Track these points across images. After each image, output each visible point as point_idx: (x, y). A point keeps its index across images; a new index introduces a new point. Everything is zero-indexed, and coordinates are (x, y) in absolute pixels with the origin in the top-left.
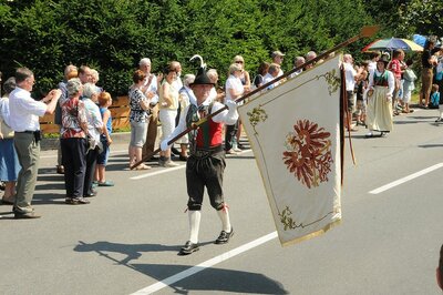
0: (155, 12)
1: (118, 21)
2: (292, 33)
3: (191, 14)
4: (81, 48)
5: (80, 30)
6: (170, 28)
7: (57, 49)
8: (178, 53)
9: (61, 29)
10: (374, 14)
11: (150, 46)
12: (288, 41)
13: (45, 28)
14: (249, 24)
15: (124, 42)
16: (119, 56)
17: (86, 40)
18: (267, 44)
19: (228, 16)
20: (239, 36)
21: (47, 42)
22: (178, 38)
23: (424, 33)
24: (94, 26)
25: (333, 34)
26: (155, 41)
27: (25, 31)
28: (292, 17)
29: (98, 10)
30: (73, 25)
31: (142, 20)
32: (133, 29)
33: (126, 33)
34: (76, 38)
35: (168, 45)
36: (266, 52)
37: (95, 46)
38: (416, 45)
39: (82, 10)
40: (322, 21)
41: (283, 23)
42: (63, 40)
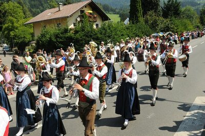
0: (104, 32)
1: (96, 34)
2: (134, 34)
3: (111, 31)
5: (88, 37)
6: (107, 35)
7: (84, 42)
10: (151, 28)
12: (133, 35)
13: (81, 38)
14: (125, 32)
19: (120, 31)
20: (122, 35)
21: (82, 40)
22: (109, 37)
23: (162, 32)
25: (143, 33)
27: (77, 39)
28: (134, 30)
29: (92, 33)
31: (101, 34)
32: (99, 36)
33: (98, 37)
38: (161, 34)
39: (88, 33)
40: (140, 31)
41: (132, 32)
42: (85, 39)
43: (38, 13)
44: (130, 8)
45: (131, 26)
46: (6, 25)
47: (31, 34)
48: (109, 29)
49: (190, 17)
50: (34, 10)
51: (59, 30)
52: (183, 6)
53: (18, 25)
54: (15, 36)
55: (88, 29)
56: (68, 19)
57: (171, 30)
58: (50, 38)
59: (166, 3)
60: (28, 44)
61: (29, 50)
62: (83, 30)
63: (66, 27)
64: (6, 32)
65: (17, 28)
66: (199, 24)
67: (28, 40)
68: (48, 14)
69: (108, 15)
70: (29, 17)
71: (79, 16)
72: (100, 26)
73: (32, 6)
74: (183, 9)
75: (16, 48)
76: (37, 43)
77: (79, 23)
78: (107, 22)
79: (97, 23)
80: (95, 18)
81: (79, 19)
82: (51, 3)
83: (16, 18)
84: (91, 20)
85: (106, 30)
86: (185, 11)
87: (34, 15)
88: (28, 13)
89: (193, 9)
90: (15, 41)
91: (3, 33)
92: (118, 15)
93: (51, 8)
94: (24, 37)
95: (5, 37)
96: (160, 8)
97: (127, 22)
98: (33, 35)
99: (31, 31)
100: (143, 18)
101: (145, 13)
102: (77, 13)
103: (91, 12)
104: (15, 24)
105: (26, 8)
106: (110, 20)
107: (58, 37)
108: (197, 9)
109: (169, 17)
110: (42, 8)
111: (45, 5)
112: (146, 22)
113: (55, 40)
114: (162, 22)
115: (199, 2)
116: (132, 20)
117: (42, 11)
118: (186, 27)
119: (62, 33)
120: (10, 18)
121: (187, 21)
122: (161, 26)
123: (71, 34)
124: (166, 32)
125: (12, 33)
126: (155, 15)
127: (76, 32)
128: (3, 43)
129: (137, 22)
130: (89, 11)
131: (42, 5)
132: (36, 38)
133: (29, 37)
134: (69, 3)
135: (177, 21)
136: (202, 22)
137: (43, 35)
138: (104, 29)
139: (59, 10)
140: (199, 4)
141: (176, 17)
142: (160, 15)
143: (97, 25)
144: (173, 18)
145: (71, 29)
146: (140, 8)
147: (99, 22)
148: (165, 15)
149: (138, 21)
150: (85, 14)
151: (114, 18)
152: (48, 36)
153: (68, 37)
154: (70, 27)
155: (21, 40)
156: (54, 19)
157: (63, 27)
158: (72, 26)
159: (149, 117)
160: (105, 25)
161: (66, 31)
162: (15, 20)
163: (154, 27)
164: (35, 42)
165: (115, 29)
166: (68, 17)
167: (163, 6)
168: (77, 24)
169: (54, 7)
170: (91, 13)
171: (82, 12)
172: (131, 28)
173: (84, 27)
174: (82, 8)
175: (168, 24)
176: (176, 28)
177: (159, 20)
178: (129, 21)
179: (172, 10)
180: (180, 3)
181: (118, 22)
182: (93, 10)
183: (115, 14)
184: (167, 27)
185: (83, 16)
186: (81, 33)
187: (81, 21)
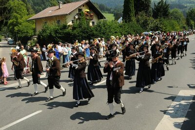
0: (99, 29)
1: (92, 31)
2: (126, 32)
3: (106, 28)
4: (85, 37)
5: (85, 33)
6: (102, 32)
9: (81, 33)
10: (142, 27)
13: (78, 34)
14: (118, 30)
15: (93, 35)
19: (113, 29)
20: (116, 32)
21: (79, 36)
22: (104, 33)
23: (152, 31)
24: (87, 32)
25: (134, 31)
26: (99, 34)
27: (75, 34)
28: (126, 28)
29: (88, 29)
30: (83, 32)
32: (95, 32)
33: (93, 33)
34: (84, 35)
35: (102, 35)
37: (87, 36)
38: (151, 33)
39: (85, 30)
40: (132, 29)
41: (124, 30)
43: (40, 11)
44: (123, 8)
45: (124, 25)
46: (11, 21)
47: (33, 29)
48: (104, 26)
49: (177, 18)
50: (36, 8)
51: (58, 26)
52: (172, 8)
53: (22, 21)
54: (19, 31)
55: (84, 25)
56: (67, 17)
57: (160, 30)
58: (50, 33)
59: (156, 4)
60: (30, 38)
61: (31, 44)
62: (80, 27)
63: (65, 24)
64: (11, 27)
65: (20, 24)
67: (30, 34)
68: (49, 12)
69: (104, 14)
70: (32, 14)
71: (77, 14)
72: (95, 24)
73: (35, 4)
74: (171, 11)
75: (20, 42)
76: (39, 38)
78: (102, 20)
79: (93, 21)
80: (91, 16)
81: (77, 17)
82: (52, 2)
83: (20, 15)
84: (88, 18)
85: (101, 27)
86: (173, 13)
87: (37, 12)
88: (31, 10)
89: (180, 11)
90: (19, 35)
91: (8, 27)
92: (113, 15)
93: (52, 6)
94: (27, 32)
95: (10, 32)
96: (151, 9)
97: (120, 21)
98: (35, 30)
99: (34, 26)
100: (134, 18)
101: (136, 14)
102: (75, 11)
103: (88, 10)
104: (19, 20)
105: (29, 6)
106: (105, 18)
107: (58, 33)
108: (184, 12)
109: (159, 17)
110: (44, 6)
111: (47, 3)
112: (138, 21)
113: (55, 36)
114: (152, 22)
115: (185, 5)
116: (125, 19)
117: (44, 9)
118: (174, 27)
119: (61, 29)
120: (15, 14)
121: (175, 22)
122: (151, 25)
123: (69, 30)
124: (155, 31)
125: (16, 28)
126: (146, 16)
127: (74, 28)
128: (8, 37)
129: (129, 21)
130: (86, 10)
131: (44, 3)
132: (37, 33)
133: (31, 32)
134: (68, 2)
135: (166, 22)
136: (188, 23)
137: (44, 31)
138: (99, 26)
139: (59, 8)
140: (186, 7)
141: (164, 18)
142: (150, 15)
143: (93, 23)
144: (162, 19)
145: (69, 26)
146: (132, 8)
147: (95, 20)
148: (155, 16)
149: (130, 20)
150: (82, 12)
151: (109, 17)
152: (48, 31)
153: (66, 33)
154: (68, 24)
155: (24, 35)
156: (54, 16)
157: (62, 23)
158: (70, 23)
159: (137, 107)
160: (100, 22)
161: (65, 27)
162: (20, 16)
163: (145, 26)
164: (36, 36)
165: (109, 27)
166: (67, 15)
167: (153, 7)
168: (75, 21)
169: (55, 5)
170: (88, 12)
171: (80, 10)
172: (123, 26)
173: (81, 24)
174: (80, 7)
175: (158, 24)
176: (164, 28)
177: (149, 20)
178: (123, 20)
179: (162, 11)
180: (169, 5)
181: (112, 21)
182: (89, 9)
183: (110, 13)
184: (157, 26)
185: (80, 14)
186: (79, 30)
187: (79, 18)
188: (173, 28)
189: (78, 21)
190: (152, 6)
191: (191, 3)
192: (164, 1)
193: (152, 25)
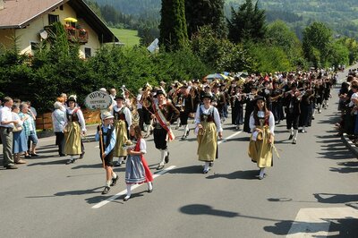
0: (102, 66)
1: (84, 71)
2: (168, 73)
3: (119, 66)
4: (67, 86)
5: (66, 77)
6: (110, 73)
7: (55, 87)
8: (115, 85)
9: (57, 77)
10: (205, 63)
11: (101, 82)
12: (167, 77)
13: (49, 77)
14: (149, 70)
15: (88, 81)
16: (85, 88)
17: (69, 81)
18: (158, 79)
19: (138, 66)
20: (143, 75)
21: (50, 84)
22: (114, 78)
23: (228, 71)
24: (72, 75)
25: (188, 73)
26: (103, 80)
27: (39, 79)
28: (168, 66)
29: (75, 67)
30: (62, 74)
31: (96, 70)
32: (92, 74)
33: (88, 77)
34: (64, 81)
35: (110, 81)
36: (157, 82)
37: (73, 84)
38: (225, 76)
39: (67, 67)
40: (182, 67)
41: (164, 68)
42: (58, 82)
44: (160, 17)
45: (163, 57)
48: (115, 60)
49: (283, 43)
52: (271, 20)
55: (65, 57)
56: (18, 33)
57: (246, 68)
59: (237, 10)
62: (54, 61)
63: (13, 52)
66: (301, 59)
69: (114, 31)
71: (45, 28)
72: (93, 54)
74: (269, 25)
77: (44, 43)
78: (110, 44)
79: (87, 46)
80: (82, 34)
81: (44, 35)
84: (73, 38)
85: (108, 63)
86: (274, 29)
89: (288, 26)
92: (136, 32)
96: (224, 22)
97: (154, 47)
100: (187, 40)
101: (192, 31)
102: (40, 20)
103: (75, 20)
106: (117, 40)
108: (297, 29)
109: (243, 40)
112: (196, 48)
114: (229, 50)
115: (299, 15)
116: (166, 42)
118: (277, 63)
121: (278, 51)
122: (226, 58)
123: (25, 67)
124: (236, 72)
126: (214, 36)
127: (37, 64)
129: (175, 49)
130: (68, 19)
135: (258, 51)
136: (307, 54)
138: (103, 59)
140: (301, 18)
141: (255, 42)
142: (223, 35)
143: (88, 51)
144: (251, 43)
145: (24, 57)
146: (182, 18)
147: (93, 44)
148: (235, 36)
149: (177, 47)
150: (59, 24)
151: (127, 39)
153: (16, 75)
154: (22, 53)
158: (27, 50)
160: (105, 51)
161: (13, 59)
163: (211, 59)
165: (128, 62)
166: (17, 28)
167: (230, 17)
168: (41, 46)
170: (73, 24)
171: (53, 18)
172: (162, 61)
173: (55, 53)
174: (53, 9)
175: (240, 55)
176: (256, 64)
177: (221, 45)
178: (159, 45)
179: (249, 26)
180: (263, 12)
181: (135, 47)
182: (77, 18)
183: (128, 28)
184: (239, 60)
185: (54, 29)
186: (51, 68)
187: (50, 39)
188: (276, 65)
189: (48, 46)
190: (227, 14)
191: (309, 10)
192: (254, 3)
193: (229, 58)
